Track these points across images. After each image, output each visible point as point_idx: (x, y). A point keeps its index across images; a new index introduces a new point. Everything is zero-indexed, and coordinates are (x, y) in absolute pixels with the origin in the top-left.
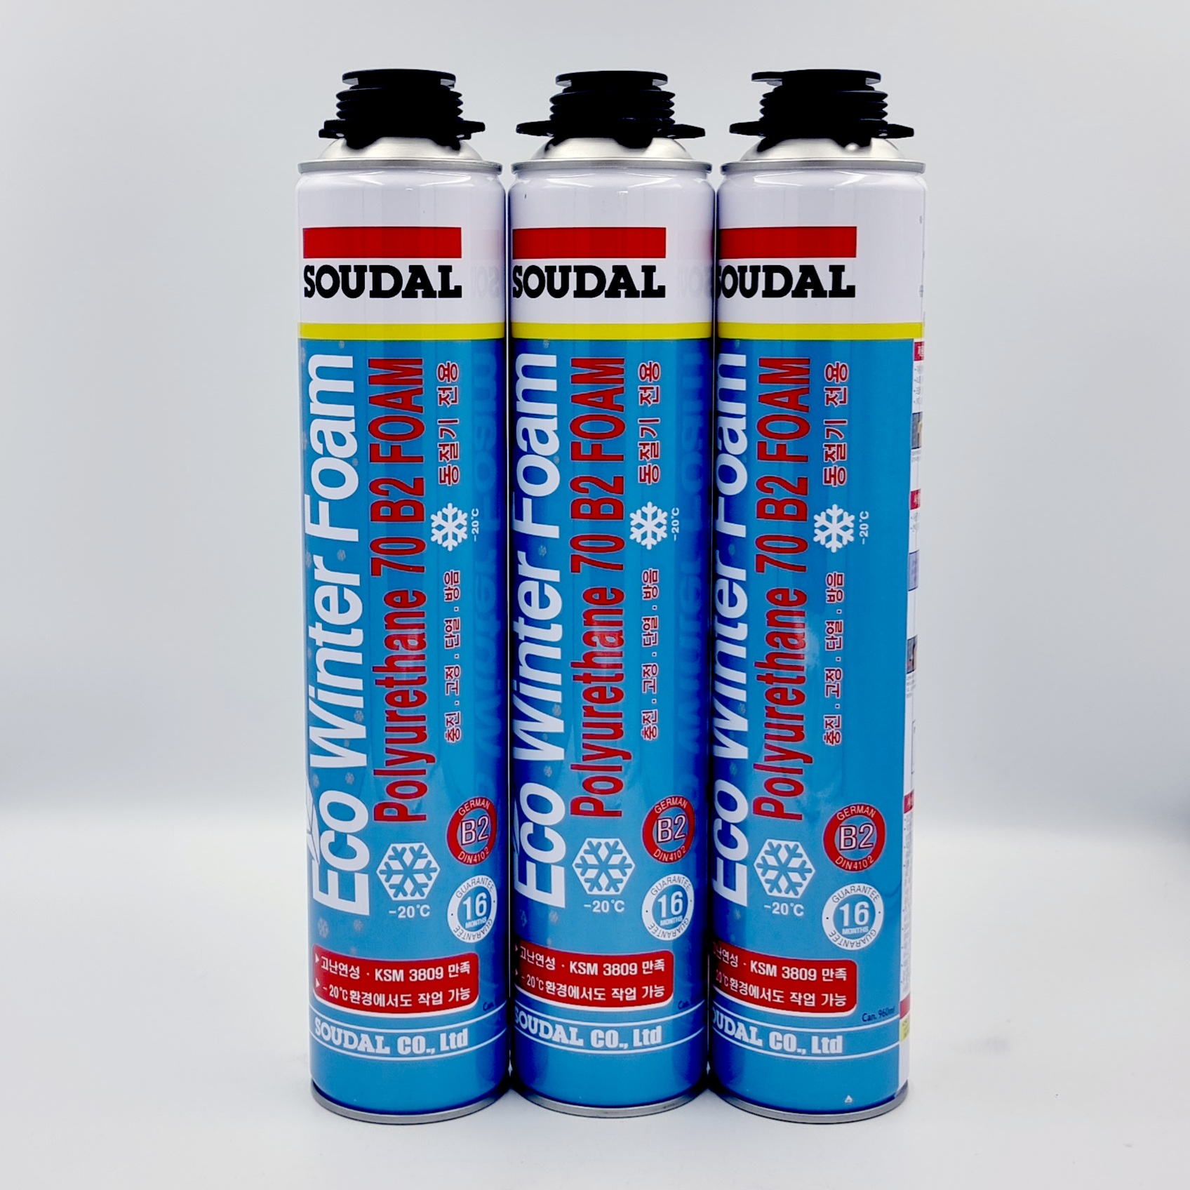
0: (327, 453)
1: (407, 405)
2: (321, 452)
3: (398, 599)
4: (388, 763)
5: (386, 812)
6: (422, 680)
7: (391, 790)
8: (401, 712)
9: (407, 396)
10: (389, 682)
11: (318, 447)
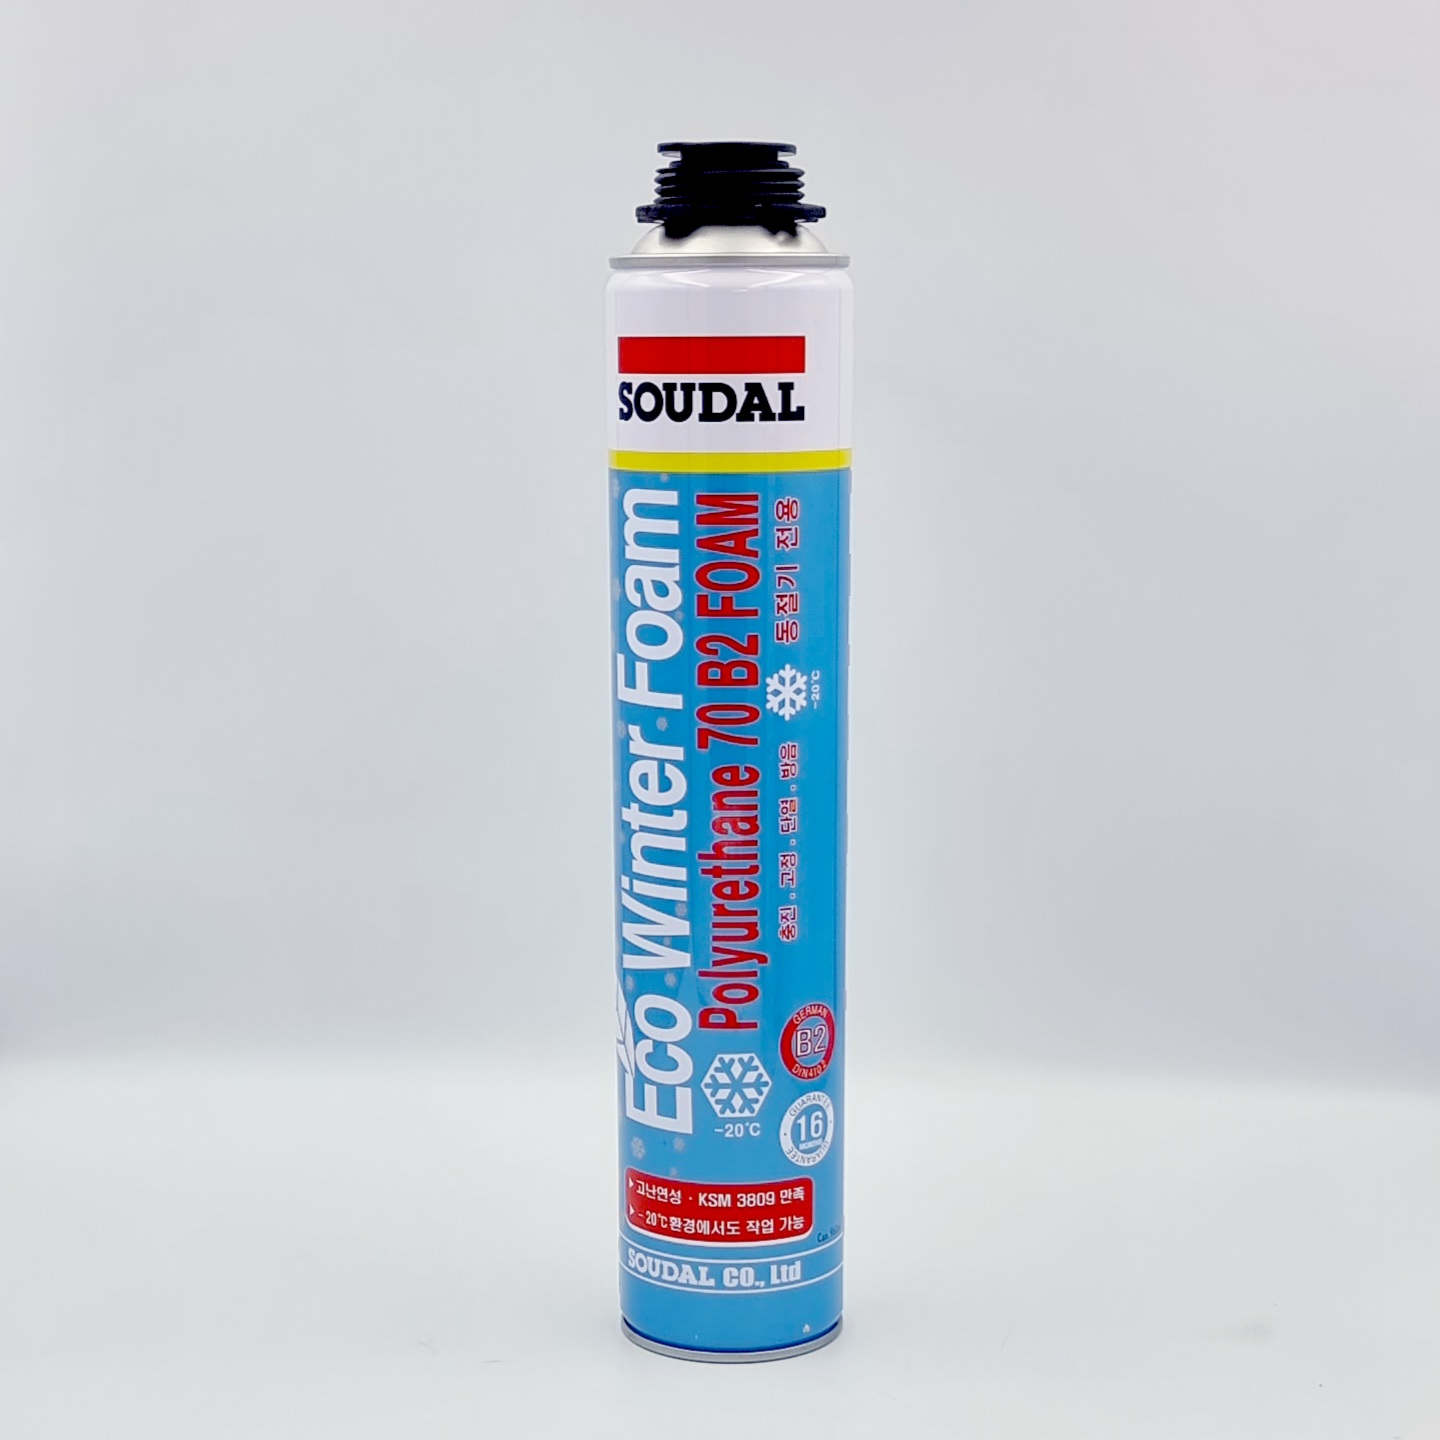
0: (646, 606)
1: (740, 549)
2: (638, 604)
3: (727, 776)
4: (716, 963)
5: (713, 1019)
6: (754, 870)
7: (718, 994)
8: (730, 905)
9: (740, 538)
10: (717, 872)
11: (635, 598)
